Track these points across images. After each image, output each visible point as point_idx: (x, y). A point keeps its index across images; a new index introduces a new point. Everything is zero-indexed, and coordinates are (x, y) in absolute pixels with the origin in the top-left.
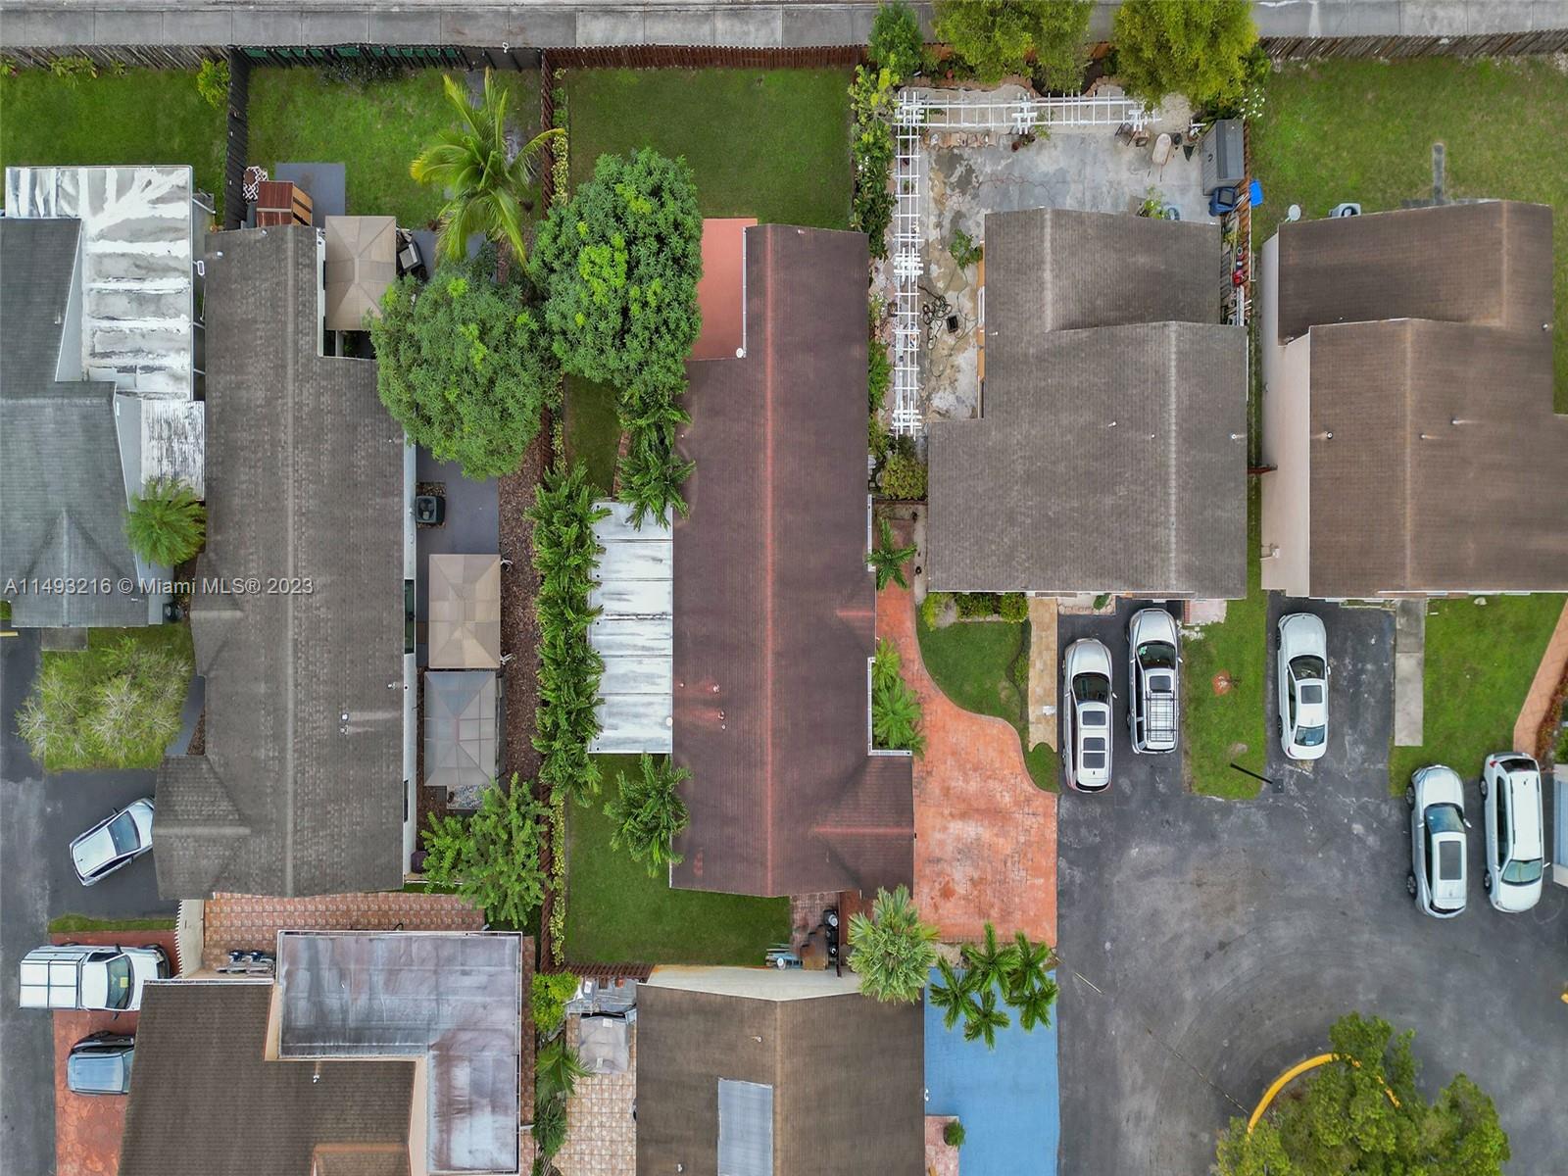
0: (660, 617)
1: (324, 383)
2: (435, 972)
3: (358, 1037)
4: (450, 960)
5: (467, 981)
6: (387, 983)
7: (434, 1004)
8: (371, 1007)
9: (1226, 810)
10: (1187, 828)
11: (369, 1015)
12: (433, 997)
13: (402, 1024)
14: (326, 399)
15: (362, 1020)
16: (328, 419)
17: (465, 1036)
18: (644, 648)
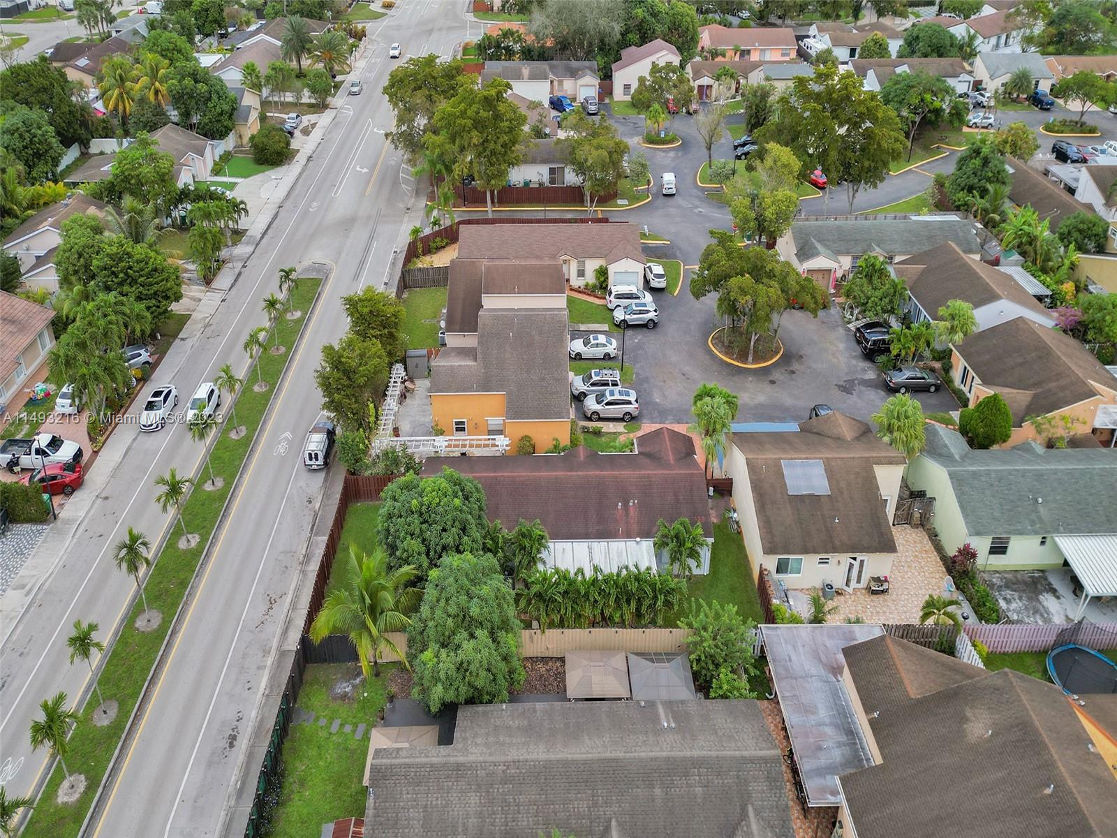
0: (590, 548)
1: (469, 742)
2: (795, 679)
3: (851, 733)
4: (786, 670)
5: (794, 658)
6: (813, 713)
7: (813, 678)
8: (831, 724)
9: (637, 374)
10: (646, 385)
11: (836, 726)
12: (810, 680)
13: (832, 700)
14: (479, 740)
15: (839, 729)
16: (491, 739)
17: (823, 658)
18: (605, 557)
